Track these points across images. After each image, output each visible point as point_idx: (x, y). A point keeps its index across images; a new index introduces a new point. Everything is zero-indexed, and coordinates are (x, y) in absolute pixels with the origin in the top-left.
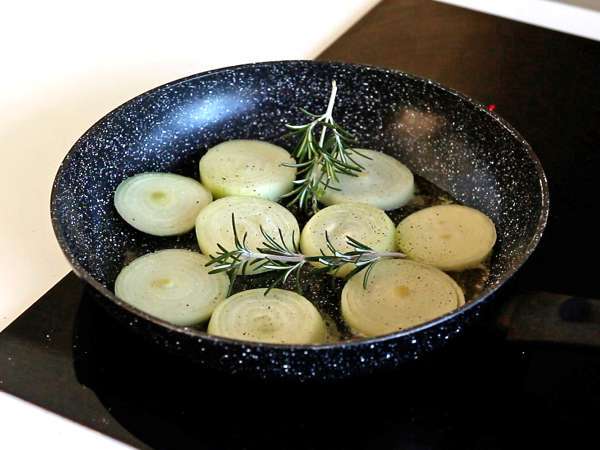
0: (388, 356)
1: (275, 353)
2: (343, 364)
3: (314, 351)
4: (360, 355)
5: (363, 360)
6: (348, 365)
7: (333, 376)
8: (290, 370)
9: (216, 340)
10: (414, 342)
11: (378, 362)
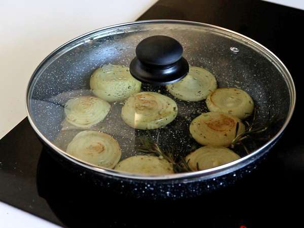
0: (221, 184)
1: (163, 186)
2: (198, 190)
3: (184, 184)
4: (208, 184)
5: (208, 187)
6: (201, 190)
7: (191, 196)
8: (170, 194)
9: (131, 181)
10: (235, 175)
11: (216, 187)
